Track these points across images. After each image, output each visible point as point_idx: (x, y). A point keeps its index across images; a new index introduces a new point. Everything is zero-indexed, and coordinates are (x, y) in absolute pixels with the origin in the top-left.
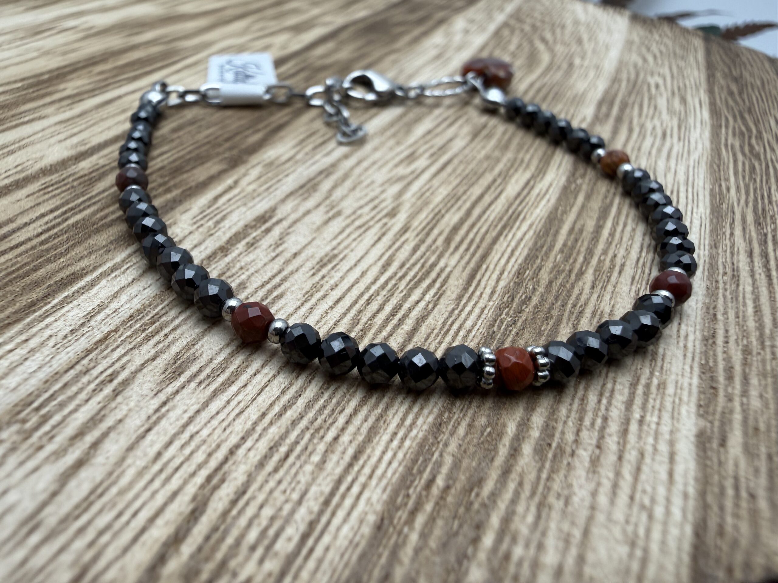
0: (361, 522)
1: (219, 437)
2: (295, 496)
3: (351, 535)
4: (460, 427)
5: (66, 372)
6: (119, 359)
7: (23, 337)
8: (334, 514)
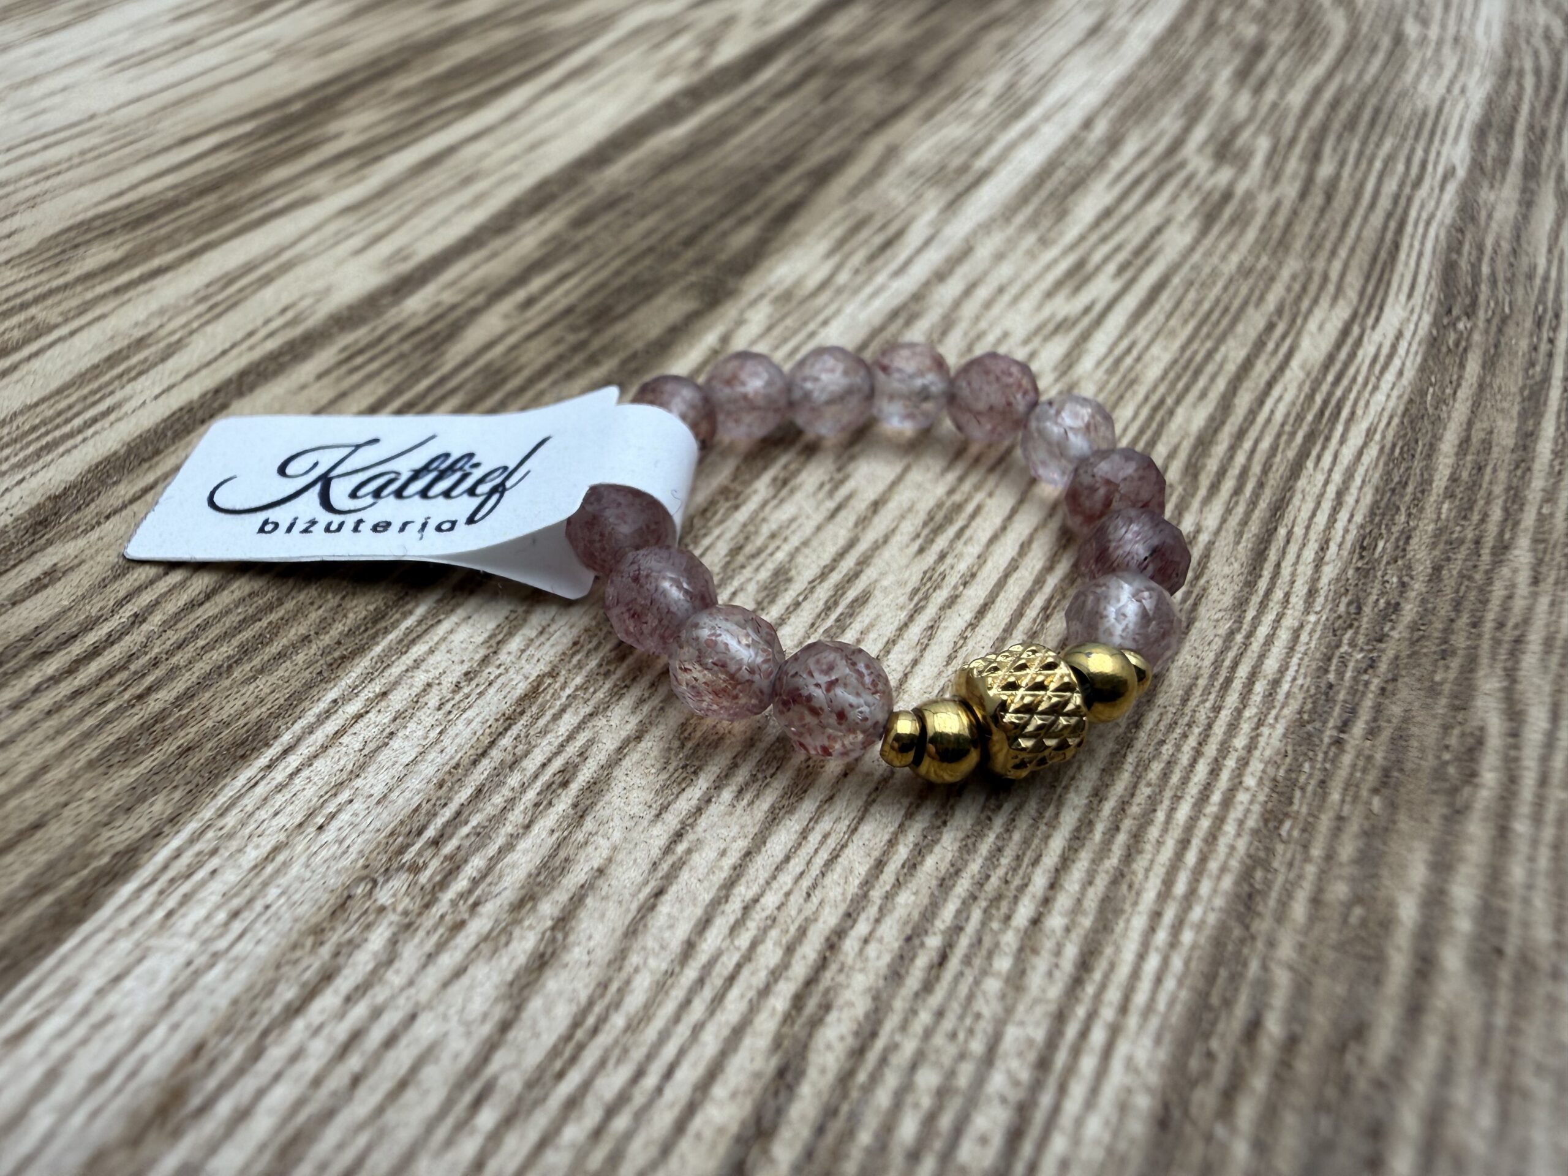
0: (1123, 1109)
2: (977, 1046)
3: (1106, 1138)
4: (1294, 903)
5: (475, 763)
6: (570, 738)
7: (376, 687)
8: (1062, 1089)
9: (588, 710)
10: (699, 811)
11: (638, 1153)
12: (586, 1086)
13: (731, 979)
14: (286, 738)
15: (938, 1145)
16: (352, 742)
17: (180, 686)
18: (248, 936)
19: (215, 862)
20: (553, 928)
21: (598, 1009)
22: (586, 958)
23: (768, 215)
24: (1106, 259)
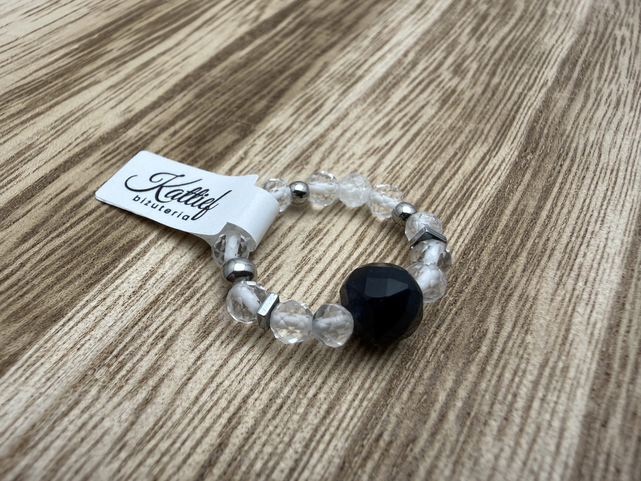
0: (330, 462)
1: (235, 388)
2: (286, 439)
3: (322, 472)
4: (404, 393)
5: (133, 327)
6: (167, 319)
7: (102, 296)
8: (311, 455)
9: (174, 308)
10: (207, 349)
11: (170, 470)
12: (156, 445)
13: (209, 411)
14: (70, 314)
15: (267, 472)
16: (92, 317)
17: (35, 292)
18: (52, 387)
19: (42, 360)
20: (152, 390)
21: (163, 420)
22: (162, 401)
23: (272, 94)
24: (400, 120)
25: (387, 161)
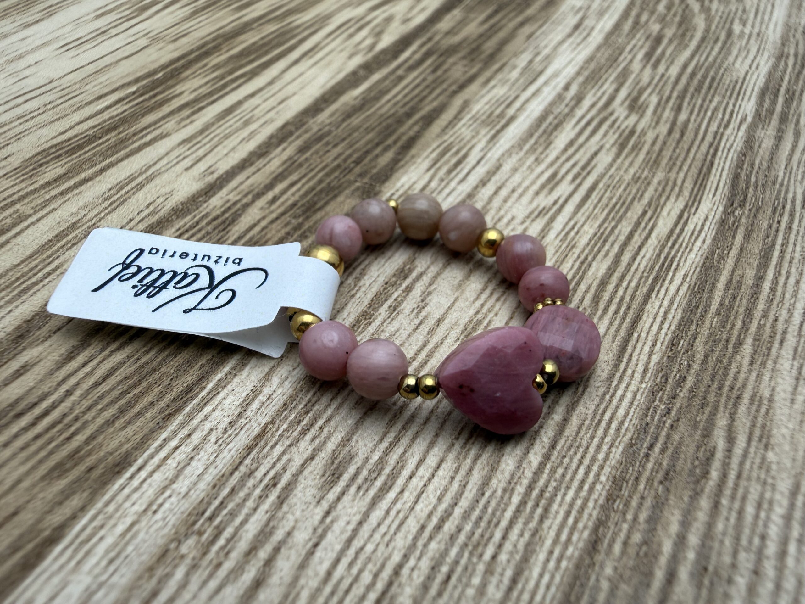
1: (382, 554)
4: (615, 546)
5: (232, 473)
6: (279, 459)
9: (288, 443)
10: (339, 499)
14: (140, 461)
16: (172, 463)
20: (264, 566)
22: (279, 582)
23: (399, 144)
24: (568, 172)
25: (558, 225)
